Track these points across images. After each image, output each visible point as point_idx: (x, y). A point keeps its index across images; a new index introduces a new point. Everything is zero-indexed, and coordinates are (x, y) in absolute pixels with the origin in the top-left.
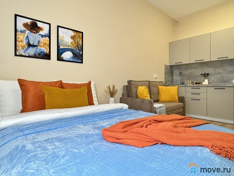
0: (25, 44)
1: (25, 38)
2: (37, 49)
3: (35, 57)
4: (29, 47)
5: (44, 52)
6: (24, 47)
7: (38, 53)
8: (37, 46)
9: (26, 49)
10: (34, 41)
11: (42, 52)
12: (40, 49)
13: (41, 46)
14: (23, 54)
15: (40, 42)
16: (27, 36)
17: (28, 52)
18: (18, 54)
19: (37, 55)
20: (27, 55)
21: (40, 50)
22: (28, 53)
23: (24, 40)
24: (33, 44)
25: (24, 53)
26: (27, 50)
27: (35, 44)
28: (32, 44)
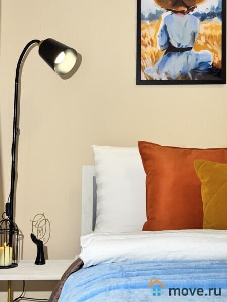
0: (159, 48)
1: (159, 33)
2: (190, 57)
3: (183, 80)
4: (169, 56)
5: (206, 63)
6: (157, 57)
7: (192, 67)
8: (190, 49)
9: (162, 61)
10: (181, 37)
11: (201, 64)
12: (198, 55)
13: (199, 48)
14: (156, 77)
15: (197, 36)
16: (165, 27)
17: (166, 69)
18: (143, 78)
19: (190, 75)
20: (165, 78)
21: (197, 60)
22: (166, 73)
23: (158, 39)
24: (179, 45)
25: (158, 73)
26: (164, 63)
27: (184, 45)
28: (176, 47)
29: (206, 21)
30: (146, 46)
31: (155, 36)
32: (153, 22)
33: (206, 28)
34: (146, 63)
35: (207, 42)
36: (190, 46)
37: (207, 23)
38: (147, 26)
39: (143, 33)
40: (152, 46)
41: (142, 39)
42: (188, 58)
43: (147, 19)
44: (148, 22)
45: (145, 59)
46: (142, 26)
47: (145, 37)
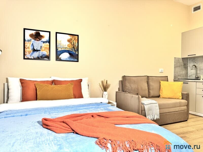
0: (31, 49)
1: (31, 45)
2: (40, 53)
4: (34, 52)
5: (45, 55)
6: (30, 52)
7: (41, 55)
9: (32, 53)
10: (37, 47)
11: (43, 55)
12: (42, 52)
13: (43, 50)
14: (30, 57)
15: (42, 47)
16: (33, 44)
17: (33, 55)
19: (40, 58)
20: (32, 58)
21: (42, 54)
22: (33, 57)
23: (30, 47)
24: (37, 49)
25: (30, 56)
26: (32, 54)
27: (38, 49)
28: (36, 49)
29: (44, 43)
30: (27, 49)
31: (29, 46)
32: (29, 42)
33: (45, 45)
34: (27, 53)
35: (45, 49)
36: (40, 50)
37: (45, 44)
38: (27, 43)
39: (25, 45)
40: (29, 49)
41: (25, 46)
42: (39, 53)
43: (27, 41)
44: (27, 42)
45: (26, 52)
46: (25, 43)
47: (26, 46)
